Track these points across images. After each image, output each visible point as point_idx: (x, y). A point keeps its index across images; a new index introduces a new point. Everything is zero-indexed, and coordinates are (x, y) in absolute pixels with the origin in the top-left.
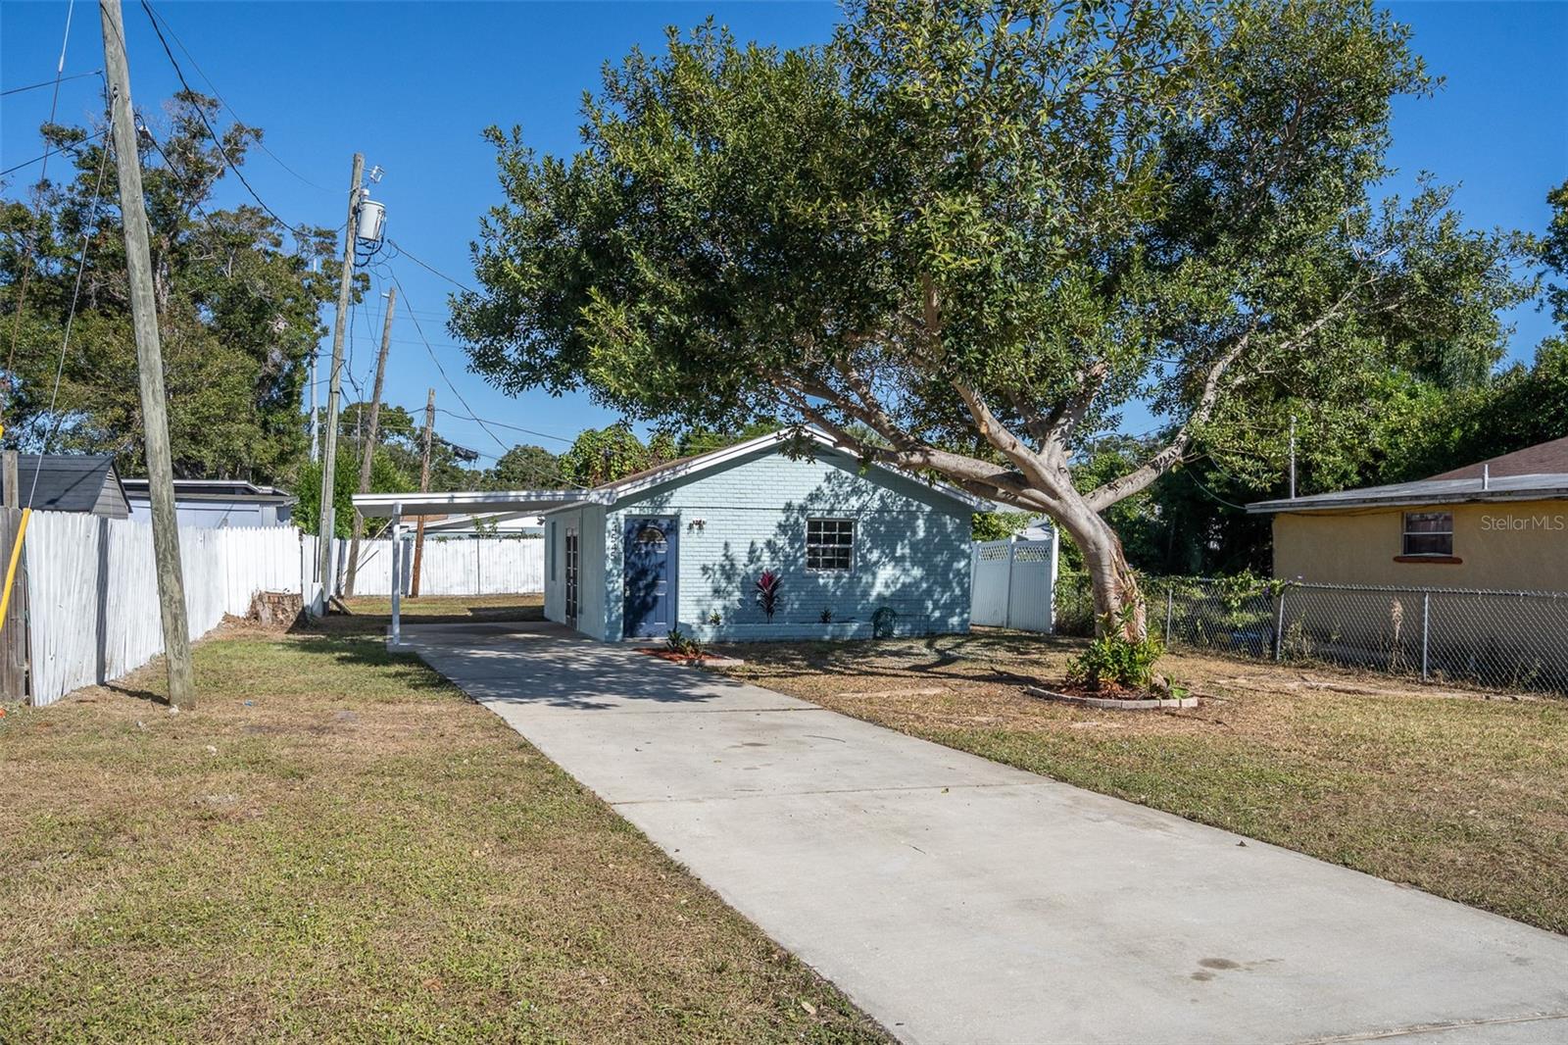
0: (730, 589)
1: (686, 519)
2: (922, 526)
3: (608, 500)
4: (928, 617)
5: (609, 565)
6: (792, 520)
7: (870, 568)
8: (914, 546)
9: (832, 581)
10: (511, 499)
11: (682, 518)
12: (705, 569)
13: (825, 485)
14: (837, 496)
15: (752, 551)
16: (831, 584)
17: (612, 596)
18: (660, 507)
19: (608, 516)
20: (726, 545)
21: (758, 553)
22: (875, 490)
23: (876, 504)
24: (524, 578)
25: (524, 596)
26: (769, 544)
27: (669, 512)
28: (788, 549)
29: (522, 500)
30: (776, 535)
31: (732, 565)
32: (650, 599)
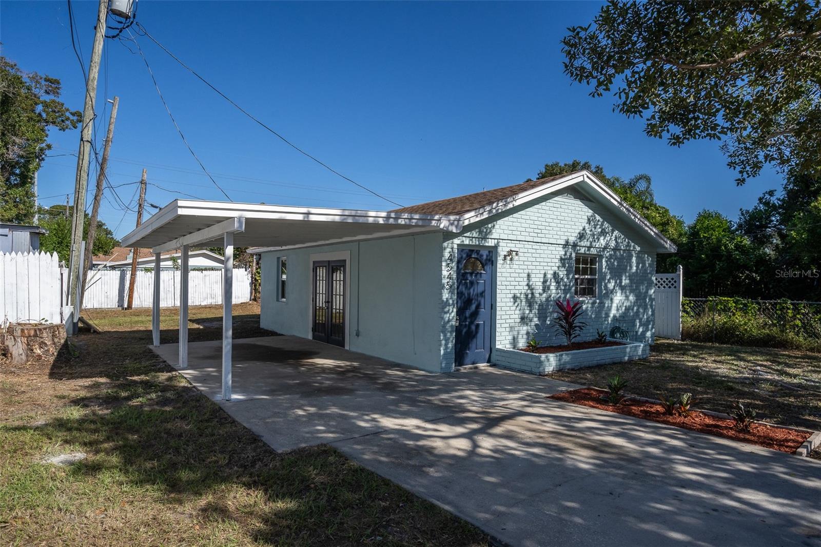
0: (531, 315)
1: (503, 251)
2: (635, 261)
3: (457, 227)
4: (637, 332)
5: (446, 295)
6: (568, 254)
7: (609, 294)
8: (631, 278)
9: (590, 306)
10: (371, 220)
11: (500, 249)
12: (515, 298)
13: (587, 226)
14: (593, 235)
15: (545, 282)
16: (589, 309)
17: (448, 326)
18: (485, 238)
19: (445, 244)
20: (529, 275)
21: (548, 283)
22: (613, 231)
23: (613, 244)
24: (205, 295)
25: (205, 307)
26: (555, 275)
27: (491, 243)
28: (566, 280)
29: (381, 221)
30: (558, 267)
31: (532, 294)
32: (473, 328)
